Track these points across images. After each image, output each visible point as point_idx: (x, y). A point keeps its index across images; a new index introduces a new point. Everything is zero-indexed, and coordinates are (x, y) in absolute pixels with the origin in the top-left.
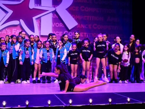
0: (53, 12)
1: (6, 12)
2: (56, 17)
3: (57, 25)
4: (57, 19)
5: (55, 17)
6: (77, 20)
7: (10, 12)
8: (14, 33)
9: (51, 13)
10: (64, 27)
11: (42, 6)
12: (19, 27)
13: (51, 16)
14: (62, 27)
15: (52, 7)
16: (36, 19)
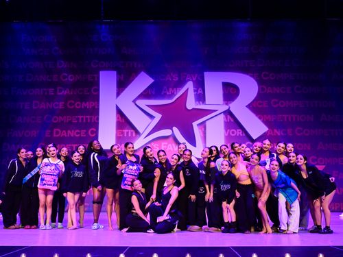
0: (224, 112)
1: (151, 117)
2: (230, 120)
3: (233, 133)
4: (232, 123)
6: (266, 123)
7: (158, 116)
10: (244, 135)
11: (206, 103)
12: (171, 139)
14: (241, 135)
15: (223, 105)
16: (198, 125)
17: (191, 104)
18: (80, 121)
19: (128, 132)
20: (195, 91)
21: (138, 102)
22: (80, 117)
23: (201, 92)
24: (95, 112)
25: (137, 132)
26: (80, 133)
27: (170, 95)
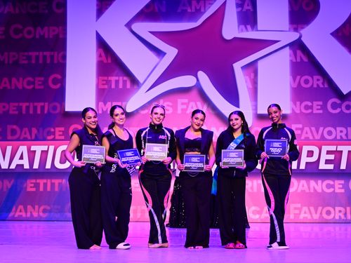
0: (291, 45)
1: (160, 53)
2: (301, 58)
3: (306, 82)
4: (306, 64)
5: (299, 60)
8: (183, 110)
9: (288, 48)
10: (326, 86)
11: (259, 29)
12: (194, 93)
13: (285, 57)
14: (321, 86)
15: (289, 31)
17: (231, 29)
18: (33, 62)
19: (117, 80)
20: (238, 5)
21: (136, 27)
22: (33, 54)
23: (250, 8)
24: (59, 45)
25: (134, 81)
26: (33, 83)
27: (192, 13)
